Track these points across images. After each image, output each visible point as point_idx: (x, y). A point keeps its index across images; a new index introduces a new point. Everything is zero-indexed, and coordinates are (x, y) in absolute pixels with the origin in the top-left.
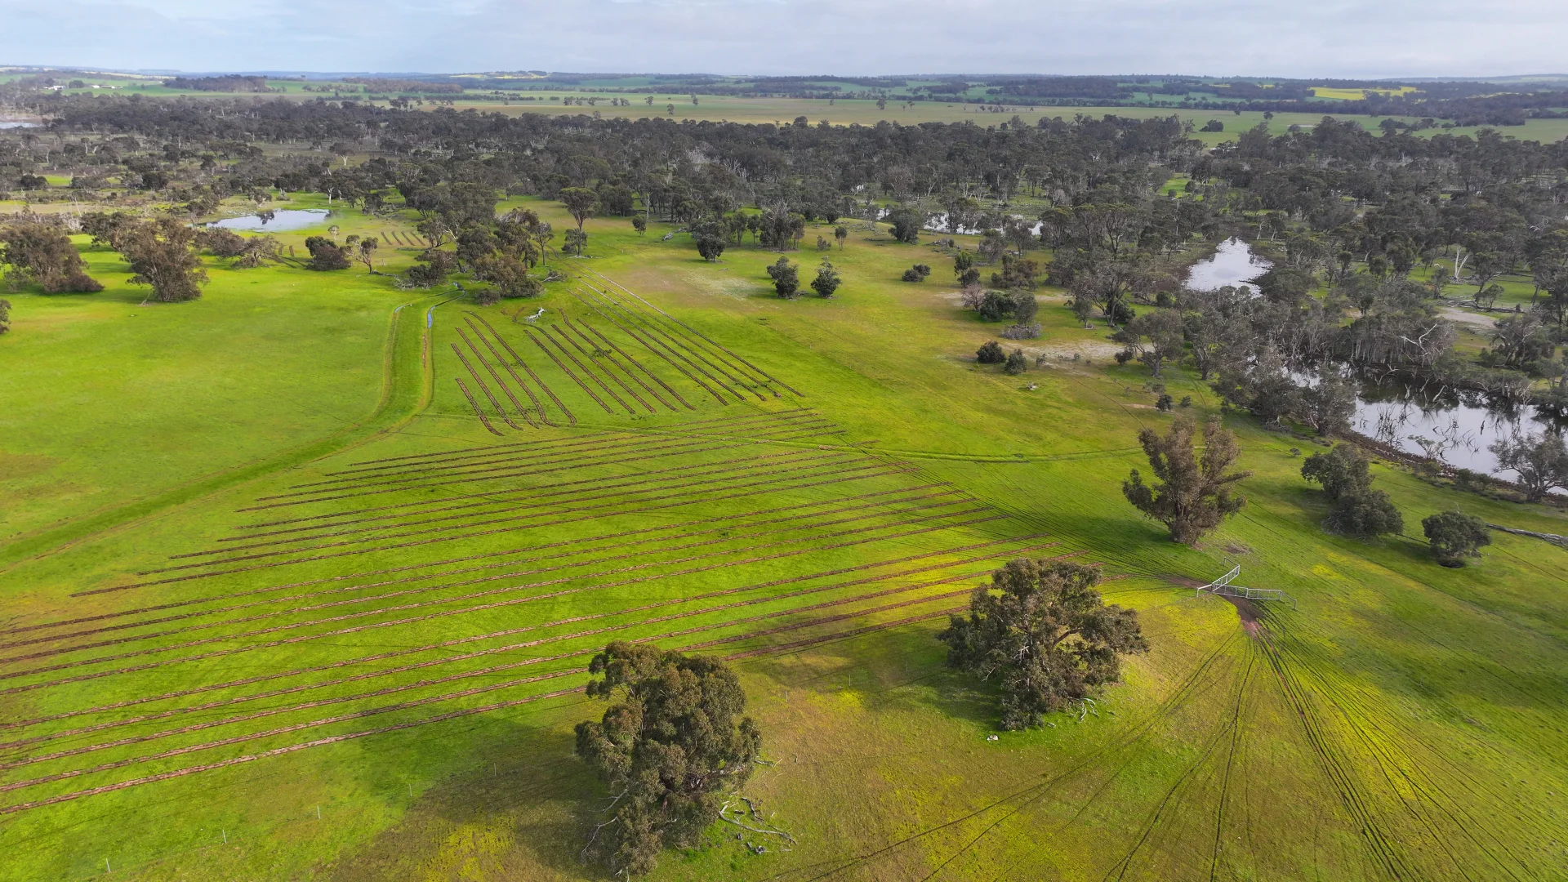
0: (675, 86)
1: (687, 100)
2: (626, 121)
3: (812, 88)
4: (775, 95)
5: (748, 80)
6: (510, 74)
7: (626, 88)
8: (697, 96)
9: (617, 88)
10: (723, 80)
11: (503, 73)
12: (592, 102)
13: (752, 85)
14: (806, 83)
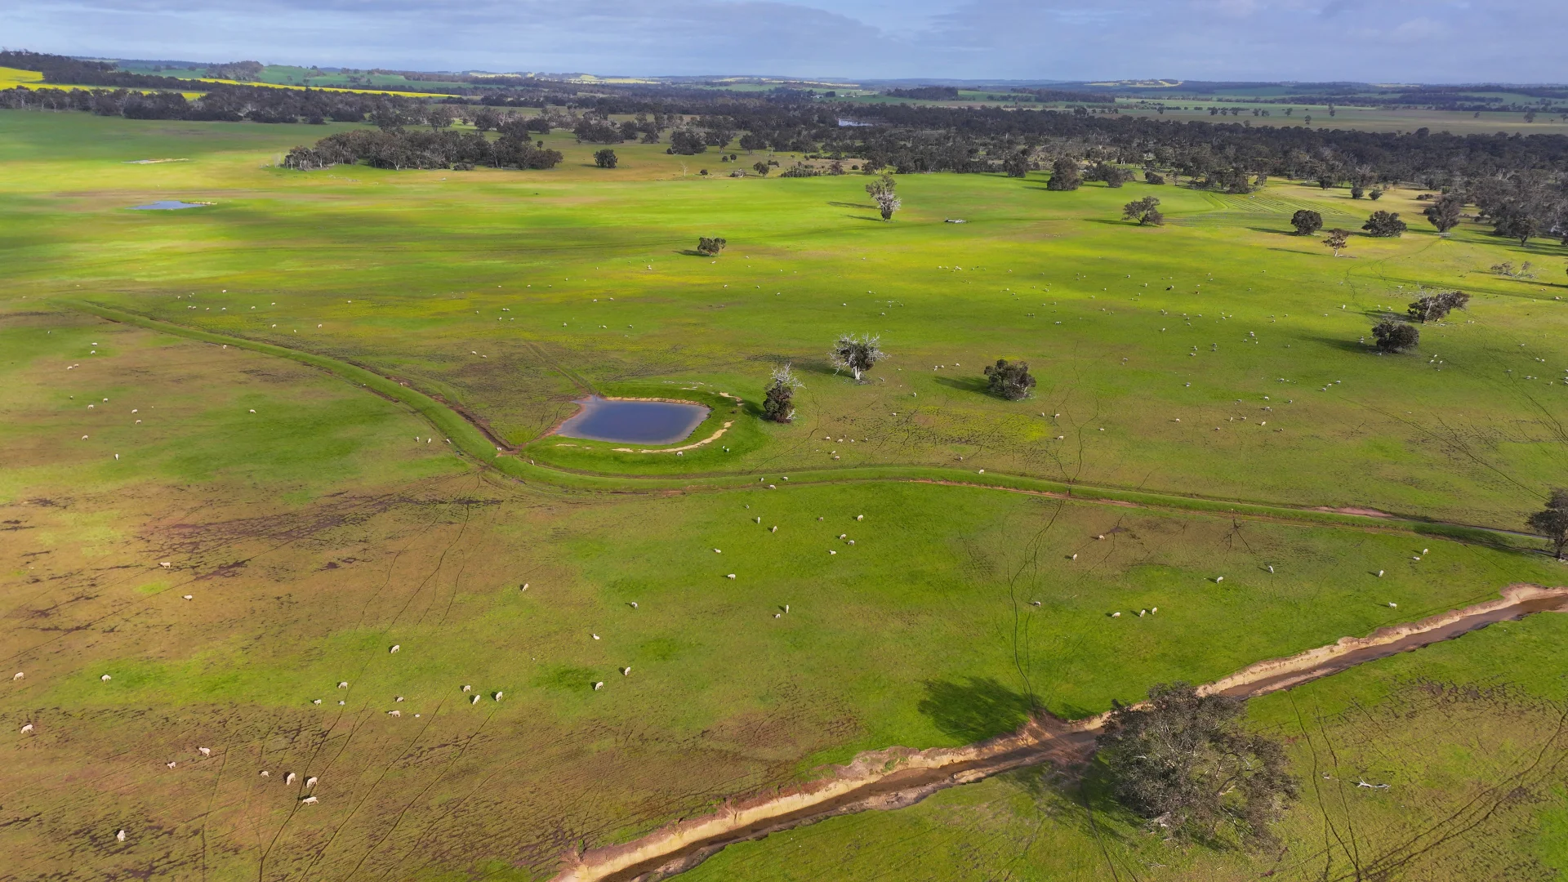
0: (1314, 96)
1: (1324, 111)
2: (1272, 128)
3: (1467, 99)
4: (1420, 107)
5: (1395, 91)
6: (1142, 82)
7: (1263, 99)
8: (1336, 107)
9: (1253, 98)
10: (1368, 89)
11: (1134, 82)
12: (1235, 111)
13: (1398, 96)
14: (1462, 94)
